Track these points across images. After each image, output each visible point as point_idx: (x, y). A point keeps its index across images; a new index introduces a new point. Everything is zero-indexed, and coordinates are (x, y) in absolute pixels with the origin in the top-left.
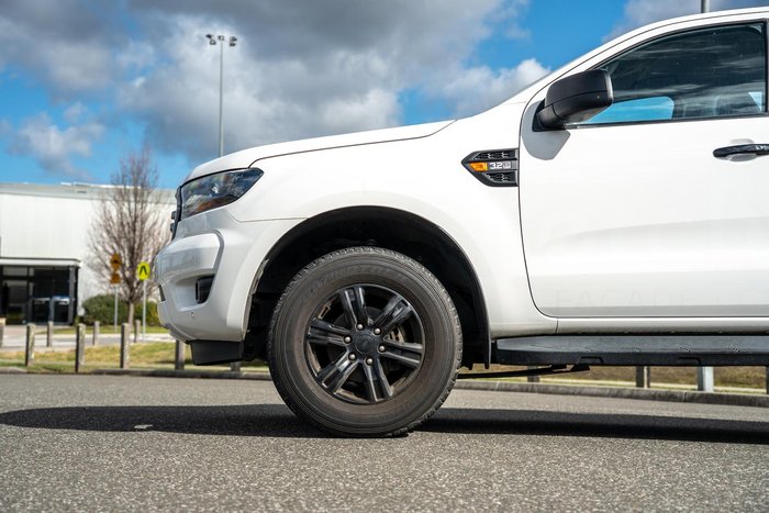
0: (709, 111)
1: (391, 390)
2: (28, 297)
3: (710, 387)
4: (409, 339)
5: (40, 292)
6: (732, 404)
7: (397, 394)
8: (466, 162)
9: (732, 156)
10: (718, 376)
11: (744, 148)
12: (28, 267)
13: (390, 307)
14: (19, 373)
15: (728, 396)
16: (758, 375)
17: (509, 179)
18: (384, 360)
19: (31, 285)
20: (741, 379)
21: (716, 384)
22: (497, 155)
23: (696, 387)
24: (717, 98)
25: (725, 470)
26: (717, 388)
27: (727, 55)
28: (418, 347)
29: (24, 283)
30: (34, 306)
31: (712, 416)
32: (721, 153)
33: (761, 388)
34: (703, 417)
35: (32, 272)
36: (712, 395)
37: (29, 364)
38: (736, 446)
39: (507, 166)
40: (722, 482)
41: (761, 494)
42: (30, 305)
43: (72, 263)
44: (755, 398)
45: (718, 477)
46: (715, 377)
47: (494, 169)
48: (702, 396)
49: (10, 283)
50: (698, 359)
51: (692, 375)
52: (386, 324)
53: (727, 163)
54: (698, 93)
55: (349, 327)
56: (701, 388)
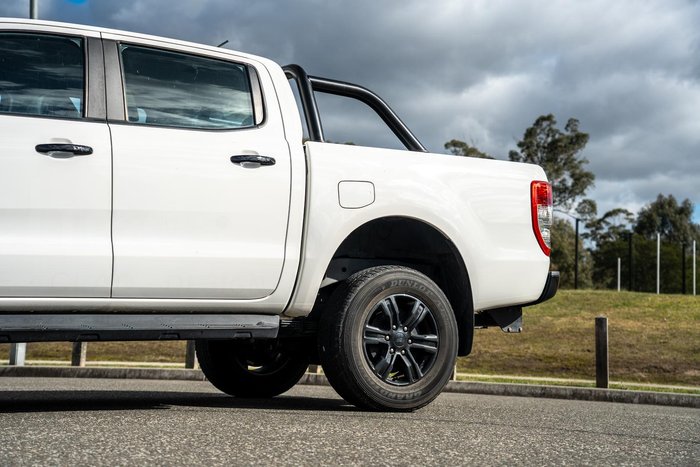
0: (34, 109)
3: (21, 360)
6: (39, 376)
9: (52, 153)
10: (31, 350)
11: (63, 147)
15: (37, 369)
16: (67, 348)
20: (50, 353)
21: (27, 358)
23: (8, 361)
24: (41, 99)
25: (19, 438)
26: (27, 362)
27: (38, 61)
31: (18, 388)
32: (43, 149)
33: (68, 360)
34: (10, 389)
36: (22, 368)
38: (34, 414)
40: (15, 449)
41: (48, 456)
44: (61, 370)
45: (12, 445)
46: (27, 352)
48: (12, 369)
50: (8, 336)
51: (6, 351)
53: (48, 158)
54: (17, 91)
56: (13, 362)
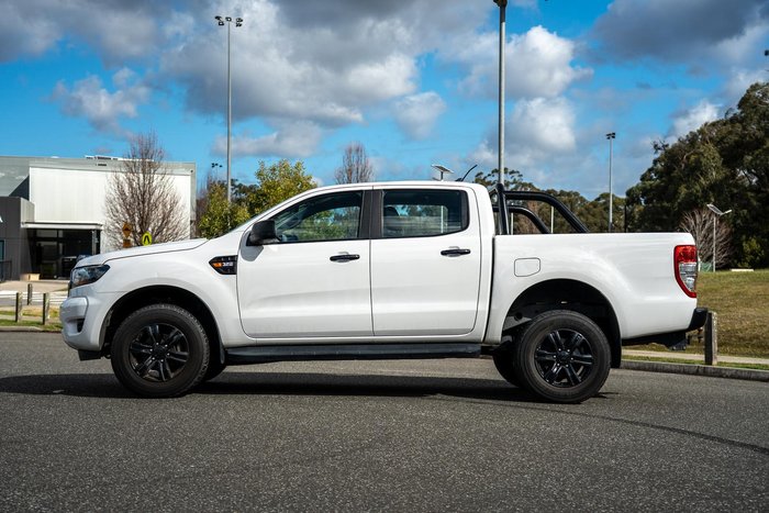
1: (172, 375)
2: (58, 256)
4: (183, 350)
5: (68, 252)
7: (175, 377)
8: (211, 263)
9: (340, 260)
12: (58, 230)
13: (172, 335)
14: (36, 331)
17: (232, 271)
18: (170, 361)
19: (61, 245)
22: (226, 259)
28: (186, 354)
29: (55, 243)
30: (63, 263)
35: (61, 235)
37: (46, 323)
39: (231, 264)
42: (60, 261)
43: (93, 227)
47: (225, 266)
49: (43, 244)
52: (170, 342)
53: (338, 263)
55: (152, 344)
